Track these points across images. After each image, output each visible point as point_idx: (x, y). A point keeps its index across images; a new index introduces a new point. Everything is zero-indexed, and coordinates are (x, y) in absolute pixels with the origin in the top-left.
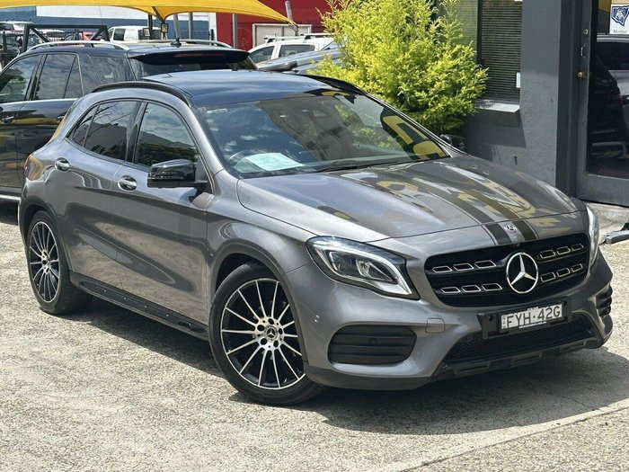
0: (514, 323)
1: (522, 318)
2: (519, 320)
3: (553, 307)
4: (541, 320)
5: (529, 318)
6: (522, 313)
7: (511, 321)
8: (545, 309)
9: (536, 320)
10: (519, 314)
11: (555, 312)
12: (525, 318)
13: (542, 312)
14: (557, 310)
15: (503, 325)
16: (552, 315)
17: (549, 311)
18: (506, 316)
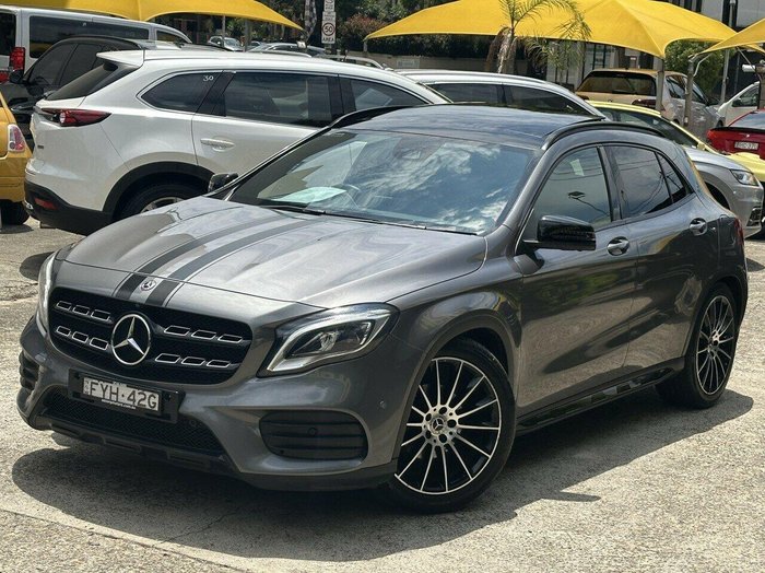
0: (98, 393)
1: (108, 391)
2: (104, 391)
3: (148, 394)
4: (131, 403)
5: (117, 394)
6: (110, 385)
7: (96, 389)
8: (137, 391)
9: (125, 400)
10: (105, 384)
11: (150, 401)
12: (111, 393)
13: (133, 393)
14: (152, 400)
15: (85, 389)
16: (145, 403)
17: (143, 396)
18: (90, 381)
